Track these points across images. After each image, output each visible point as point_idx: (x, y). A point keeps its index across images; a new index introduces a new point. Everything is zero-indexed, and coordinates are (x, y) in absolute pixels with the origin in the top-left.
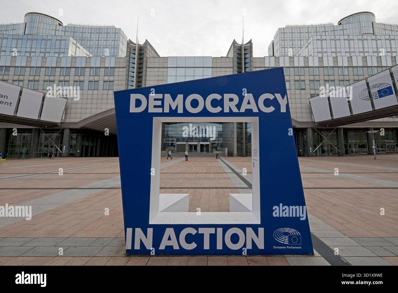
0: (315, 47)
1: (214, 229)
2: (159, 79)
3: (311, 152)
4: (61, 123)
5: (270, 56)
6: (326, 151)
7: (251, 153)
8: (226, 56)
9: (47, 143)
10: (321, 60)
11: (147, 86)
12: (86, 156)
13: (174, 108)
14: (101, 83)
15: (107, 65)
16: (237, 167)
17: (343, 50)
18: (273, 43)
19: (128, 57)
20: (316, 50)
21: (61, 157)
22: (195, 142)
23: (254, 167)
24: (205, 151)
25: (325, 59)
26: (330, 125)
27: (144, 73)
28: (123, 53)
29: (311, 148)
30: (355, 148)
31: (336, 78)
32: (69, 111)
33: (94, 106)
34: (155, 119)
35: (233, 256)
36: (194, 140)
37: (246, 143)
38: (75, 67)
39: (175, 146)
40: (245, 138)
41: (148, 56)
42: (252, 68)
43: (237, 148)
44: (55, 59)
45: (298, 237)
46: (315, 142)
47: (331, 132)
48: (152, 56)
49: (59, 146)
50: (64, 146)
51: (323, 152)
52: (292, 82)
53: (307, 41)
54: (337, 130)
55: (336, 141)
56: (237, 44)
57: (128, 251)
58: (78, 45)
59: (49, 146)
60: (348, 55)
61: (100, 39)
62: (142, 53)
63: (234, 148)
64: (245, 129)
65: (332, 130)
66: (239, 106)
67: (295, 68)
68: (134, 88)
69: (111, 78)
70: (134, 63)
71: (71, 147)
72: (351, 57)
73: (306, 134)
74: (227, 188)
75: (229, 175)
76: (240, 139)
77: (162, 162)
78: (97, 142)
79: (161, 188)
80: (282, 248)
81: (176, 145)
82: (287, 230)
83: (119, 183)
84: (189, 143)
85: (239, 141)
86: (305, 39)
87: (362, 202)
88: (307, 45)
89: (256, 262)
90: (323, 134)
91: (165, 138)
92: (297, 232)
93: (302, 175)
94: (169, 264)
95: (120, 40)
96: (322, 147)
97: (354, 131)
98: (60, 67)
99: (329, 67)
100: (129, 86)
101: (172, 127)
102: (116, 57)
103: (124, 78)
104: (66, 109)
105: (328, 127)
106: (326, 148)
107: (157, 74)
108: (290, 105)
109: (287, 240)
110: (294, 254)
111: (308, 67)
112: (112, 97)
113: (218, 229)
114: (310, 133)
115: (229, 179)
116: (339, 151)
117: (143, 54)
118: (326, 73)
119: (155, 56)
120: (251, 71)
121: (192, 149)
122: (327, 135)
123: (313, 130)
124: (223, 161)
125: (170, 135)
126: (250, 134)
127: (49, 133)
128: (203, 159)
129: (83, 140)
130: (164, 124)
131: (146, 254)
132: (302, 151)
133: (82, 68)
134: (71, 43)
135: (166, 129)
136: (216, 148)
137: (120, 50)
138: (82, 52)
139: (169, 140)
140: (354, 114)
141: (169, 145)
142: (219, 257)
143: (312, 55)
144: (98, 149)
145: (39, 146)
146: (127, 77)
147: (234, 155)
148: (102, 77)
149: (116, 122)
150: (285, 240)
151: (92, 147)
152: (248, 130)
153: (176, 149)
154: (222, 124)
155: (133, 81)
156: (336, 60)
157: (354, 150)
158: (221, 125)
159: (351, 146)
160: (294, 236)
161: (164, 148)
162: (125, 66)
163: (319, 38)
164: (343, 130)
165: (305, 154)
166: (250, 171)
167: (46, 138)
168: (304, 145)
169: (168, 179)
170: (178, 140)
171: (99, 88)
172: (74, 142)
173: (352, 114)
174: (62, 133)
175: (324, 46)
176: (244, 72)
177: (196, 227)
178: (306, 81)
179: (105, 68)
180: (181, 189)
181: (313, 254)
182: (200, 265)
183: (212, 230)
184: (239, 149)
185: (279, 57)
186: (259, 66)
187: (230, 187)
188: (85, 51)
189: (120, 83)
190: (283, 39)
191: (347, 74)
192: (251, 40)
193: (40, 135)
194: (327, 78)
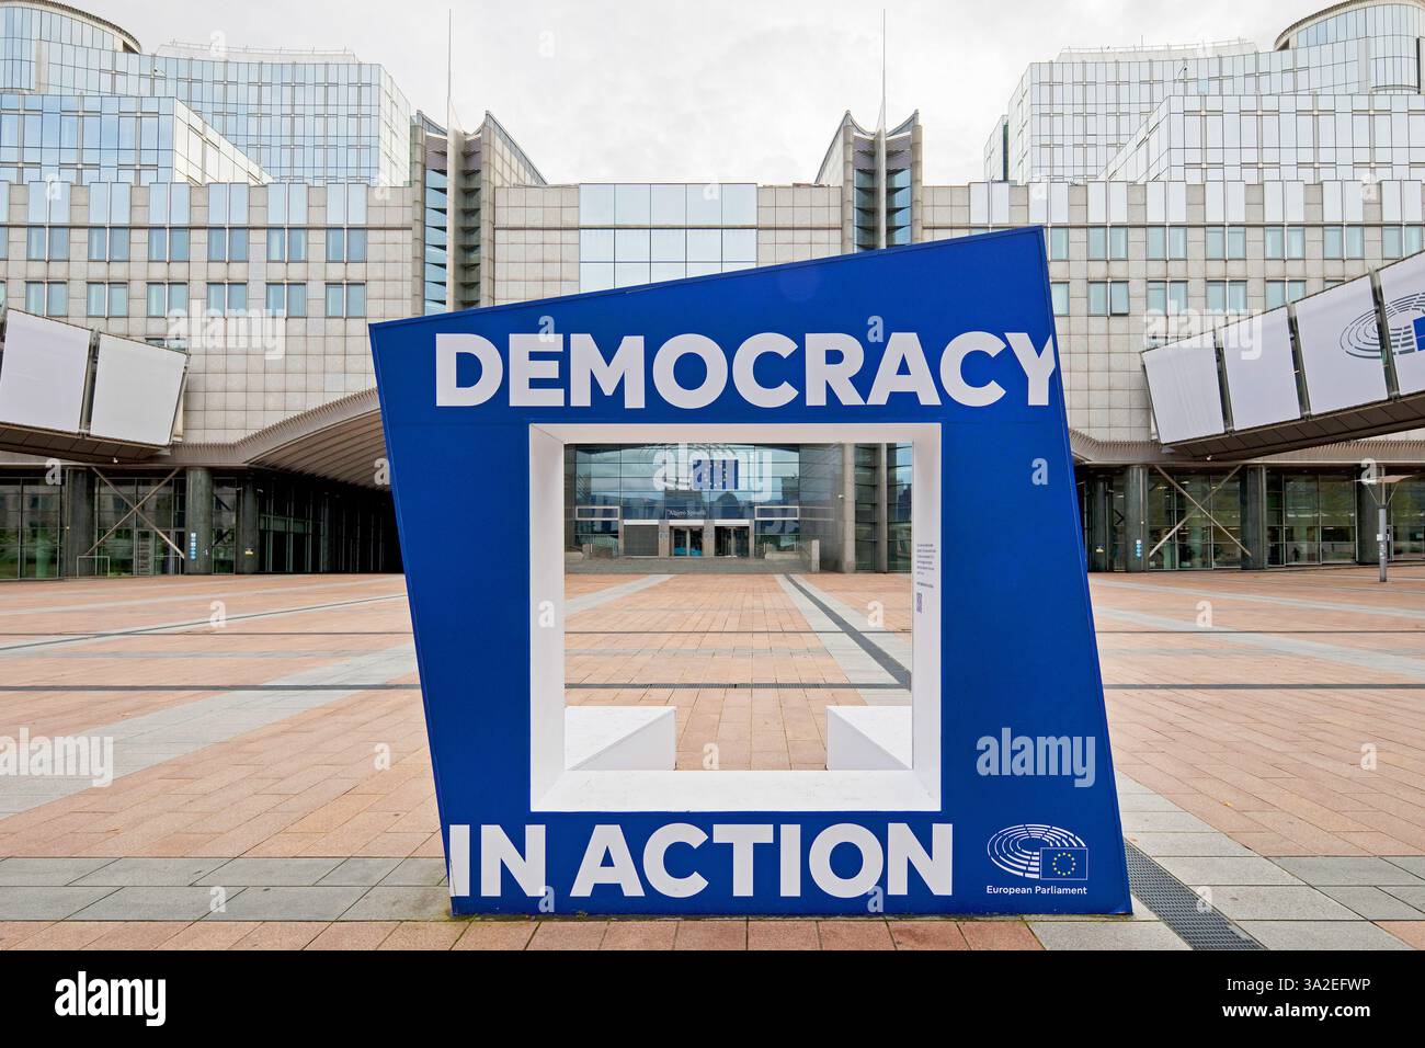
0: (1177, 142)
1: (770, 827)
2: (547, 275)
3: (1139, 555)
4: (173, 447)
5: (993, 182)
6: (1198, 553)
7: (910, 559)
8: (812, 181)
9: (126, 523)
10: (1197, 195)
11: (498, 303)
12: (280, 569)
13: (608, 390)
14: (316, 290)
15: (335, 219)
16: (855, 609)
17: (1288, 157)
18: (1006, 128)
19: (418, 186)
20: (1177, 158)
21: (182, 573)
22: (696, 517)
23: (919, 609)
24: (733, 550)
25: (1214, 193)
26: (1217, 456)
27: (485, 251)
28: (394, 167)
29: (1139, 542)
30: (1308, 540)
31: (1254, 269)
32: (198, 401)
33: (296, 381)
34: (536, 431)
35: (839, 918)
36: (690, 513)
37: (889, 523)
38: (205, 228)
39: (617, 532)
40: (889, 505)
41: (498, 183)
42: (918, 229)
43: (856, 540)
44: (122, 192)
45: (1079, 854)
46: (1155, 521)
47: (1220, 481)
48: (514, 180)
49: (173, 532)
50: (193, 535)
51: (1186, 554)
52: (1078, 287)
53: (1144, 118)
54: (1244, 474)
55: (1237, 516)
56: (859, 130)
57: (457, 902)
58: (212, 135)
59: (135, 532)
60: (1308, 175)
61: (298, 110)
62: (472, 167)
63: (844, 540)
64: (889, 468)
65: (1224, 472)
66: (863, 382)
67: (1091, 230)
68: (449, 308)
69: (356, 272)
70: (444, 211)
71: (220, 536)
72: (1321, 184)
73: (1122, 489)
74: (817, 686)
75: (827, 640)
76: (868, 508)
77: (569, 593)
78: (316, 518)
79: (568, 686)
80: (1017, 890)
81: (621, 529)
82: (1037, 831)
83: (410, 669)
84: (673, 522)
85: (865, 515)
86: (1135, 109)
87: (1318, 735)
88: (1142, 134)
89: (924, 938)
90: (1189, 488)
91: (577, 503)
92: (1074, 839)
93: (1102, 641)
94: (610, 945)
95: (382, 114)
96: (1181, 536)
97: (1310, 477)
98: (146, 228)
99: (1231, 226)
100: (427, 304)
101: (605, 462)
102: (368, 186)
103: (408, 270)
104: (187, 393)
105: (1212, 460)
106: (1195, 542)
107: (539, 257)
108: (1065, 377)
109: (1037, 864)
110: (1059, 913)
111: (1145, 227)
112: (364, 345)
113: (783, 827)
114: (1138, 484)
115: (826, 653)
116: (1248, 553)
117: (479, 171)
118: (1215, 252)
119: (528, 182)
120: (914, 243)
121: (685, 546)
122: (1205, 494)
123: (1152, 472)
124: (801, 589)
125: (598, 494)
126: (905, 487)
127: (130, 483)
128: (725, 581)
129: (262, 509)
130: (574, 450)
131: (524, 913)
132: (1105, 551)
133: (236, 232)
134: (181, 129)
135: (581, 470)
136: (775, 540)
137: (382, 154)
138: (229, 165)
139: (593, 513)
140: (1313, 413)
141: (595, 529)
142: (789, 923)
143: (1162, 178)
144: (324, 544)
145: (93, 533)
146: (418, 264)
147: (845, 567)
148: (317, 267)
149: (387, 441)
150: (1030, 866)
151: (300, 540)
152: (900, 473)
153: (621, 546)
154: (798, 451)
155: (444, 284)
156: (1255, 197)
157: (1304, 548)
158: (795, 456)
159: (1295, 535)
160: (1061, 852)
161: (574, 540)
162: (408, 220)
163: (1193, 104)
164: (1267, 474)
165: (1116, 562)
166: (905, 626)
167: (120, 504)
168: (1114, 529)
169: (594, 655)
170: (628, 511)
171: (311, 313)
172: (229, 520)
173: (1307, 413)
174: (180, 485)
175: (1214, 139)
176: (888, 246)
177: (705, 820)
178: (1133, 282)
179: (328, 228)
180: (643, 690)
181: (1129, 912)
182: (721, 948)
183: (764, 833)
184: (865, 545)
185: (1027, 186)
186: (946, 222)
187: (828, 682)
188: (241, 159)
189: (390, 292)
190: (1046, 109)
191: (1300, 256)
192: (916, 113)
193: (94, 494)
194: (1216, 270)
